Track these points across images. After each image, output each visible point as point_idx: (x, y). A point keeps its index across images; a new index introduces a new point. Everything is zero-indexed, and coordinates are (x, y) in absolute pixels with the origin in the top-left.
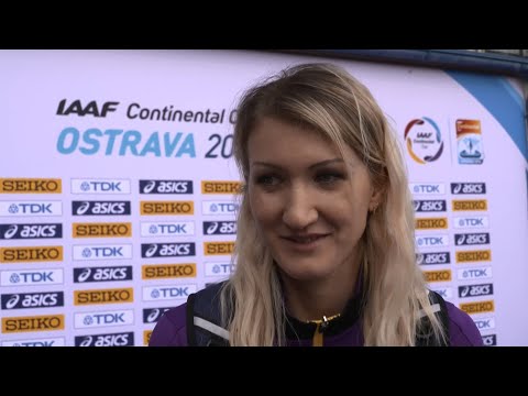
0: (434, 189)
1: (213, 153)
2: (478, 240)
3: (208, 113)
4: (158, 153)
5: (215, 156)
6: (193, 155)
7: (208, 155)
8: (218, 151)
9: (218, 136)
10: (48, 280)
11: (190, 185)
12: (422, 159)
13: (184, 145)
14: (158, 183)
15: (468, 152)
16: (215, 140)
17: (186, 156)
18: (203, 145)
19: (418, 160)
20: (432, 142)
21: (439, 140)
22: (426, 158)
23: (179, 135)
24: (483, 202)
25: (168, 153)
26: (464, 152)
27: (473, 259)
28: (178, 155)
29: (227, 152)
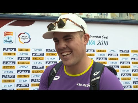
3: (98, 36)
6: (95, 45)
7: (98, 45)
8: (100, 44)
9: (100, 41)
11: (94, 50)
13: (93, 43)
16: (99, 42)
17: (93, 45)
18: (97, 43)
23: (92, 41)
25: (90, 44)
28: (92, 45)
29: (101, 44)
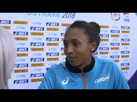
0: (117, 27)
1: (64, 16)
2: (127, 40)
4: (51, 16)
5: (64, 17)
6: (59, 17)
10: (24, 45)
11: (58, 24)
12: (115, 20)
13: (57, 14)
14: (51, 23)
15: (126, 19)
19: (114, 20)
20: (117, 16)
21: (119, 16)
22: (116, 20)
24: (129, 31)
25: (53, 16)
26: (125, 19)
27: (125, 45)
29: (67, 16)
